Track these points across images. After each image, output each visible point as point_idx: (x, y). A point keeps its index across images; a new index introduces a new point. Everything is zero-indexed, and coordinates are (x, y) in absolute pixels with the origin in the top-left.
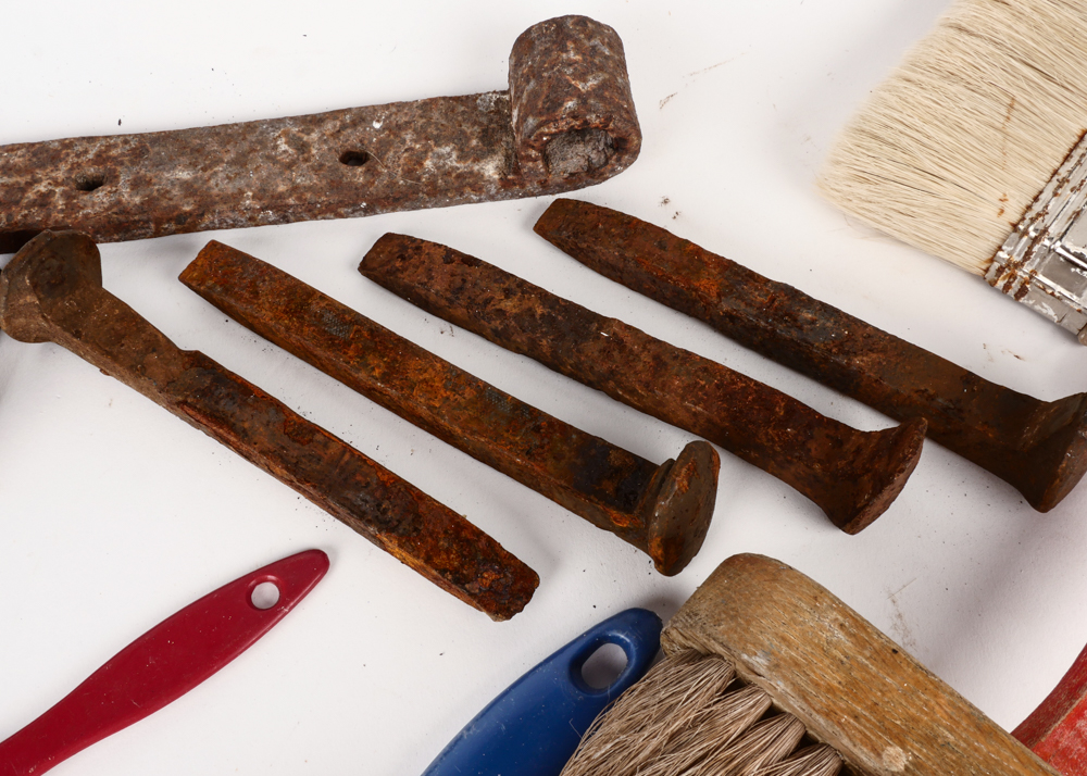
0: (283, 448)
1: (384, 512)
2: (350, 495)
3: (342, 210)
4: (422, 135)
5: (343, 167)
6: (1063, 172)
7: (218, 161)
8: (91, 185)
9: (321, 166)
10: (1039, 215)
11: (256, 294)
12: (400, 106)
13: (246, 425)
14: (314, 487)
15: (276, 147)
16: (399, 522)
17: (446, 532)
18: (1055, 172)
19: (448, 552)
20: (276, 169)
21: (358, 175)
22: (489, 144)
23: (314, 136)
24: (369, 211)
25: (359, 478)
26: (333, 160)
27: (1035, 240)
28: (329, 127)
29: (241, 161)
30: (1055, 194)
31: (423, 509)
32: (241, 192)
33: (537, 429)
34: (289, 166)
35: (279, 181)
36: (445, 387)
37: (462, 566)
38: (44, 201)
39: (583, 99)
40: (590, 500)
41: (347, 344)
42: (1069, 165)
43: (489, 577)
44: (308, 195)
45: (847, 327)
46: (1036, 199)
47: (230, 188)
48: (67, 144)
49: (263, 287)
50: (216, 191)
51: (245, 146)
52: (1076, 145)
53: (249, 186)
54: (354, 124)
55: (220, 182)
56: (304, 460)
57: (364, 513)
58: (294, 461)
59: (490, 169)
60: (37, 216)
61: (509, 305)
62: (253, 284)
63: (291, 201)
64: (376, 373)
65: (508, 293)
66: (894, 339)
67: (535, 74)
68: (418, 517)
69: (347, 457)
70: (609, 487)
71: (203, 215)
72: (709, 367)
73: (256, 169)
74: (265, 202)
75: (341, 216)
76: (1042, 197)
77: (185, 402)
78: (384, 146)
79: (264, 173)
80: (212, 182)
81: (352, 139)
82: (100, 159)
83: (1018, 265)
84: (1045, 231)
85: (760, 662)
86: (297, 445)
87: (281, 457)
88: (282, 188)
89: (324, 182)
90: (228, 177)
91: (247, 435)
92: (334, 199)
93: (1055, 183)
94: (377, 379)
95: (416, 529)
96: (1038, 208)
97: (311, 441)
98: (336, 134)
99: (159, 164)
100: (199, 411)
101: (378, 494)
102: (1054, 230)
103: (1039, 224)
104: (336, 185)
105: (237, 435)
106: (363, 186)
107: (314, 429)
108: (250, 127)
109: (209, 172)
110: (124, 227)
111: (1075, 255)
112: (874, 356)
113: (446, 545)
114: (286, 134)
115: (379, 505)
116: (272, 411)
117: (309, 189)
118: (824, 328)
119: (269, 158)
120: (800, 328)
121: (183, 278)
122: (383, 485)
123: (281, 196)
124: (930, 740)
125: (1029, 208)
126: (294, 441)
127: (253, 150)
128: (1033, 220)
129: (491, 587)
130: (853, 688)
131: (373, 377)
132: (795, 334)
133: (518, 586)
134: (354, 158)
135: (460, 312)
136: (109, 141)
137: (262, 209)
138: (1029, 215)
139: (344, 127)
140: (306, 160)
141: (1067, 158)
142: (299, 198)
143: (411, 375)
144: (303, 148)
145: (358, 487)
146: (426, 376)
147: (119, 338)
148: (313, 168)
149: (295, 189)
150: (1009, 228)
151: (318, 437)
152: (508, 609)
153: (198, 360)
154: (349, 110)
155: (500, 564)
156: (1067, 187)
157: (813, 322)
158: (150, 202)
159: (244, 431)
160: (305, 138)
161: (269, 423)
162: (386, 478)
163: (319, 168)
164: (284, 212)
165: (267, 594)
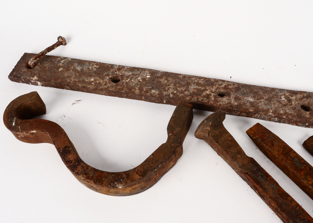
0: (277, 198)
2: (298, 221)
3: (299, 124)
5: (302, 111)
7: (263, 98)
8: (222, 95)
9: (295, 108)
11: (273, 145)
13: (266, 187)
14: (286, 214)
15: (281, 98)
20: (280, 105)
21: (307, 114)
23: (294, 98)
24: (308, 126)
25: (301, 216)
26: (299, 107)
28: (299, 96)
29: (269, 100)
32: (269, 110)
34: (285, 105)
35: (281, 109)
38: (208, 96)
41: (301, 170)
44: (290, 117)
47: (265, 108)
48: (216, 81)
49: (276, 144)
50: (260, 107)
51: (271, 95)
53: (271, 108)
54: (307, 97)
55: (262, 105)
56: (284, 204)
58: (281, 204)
60: (206, 101)
62: (272, 141)
63: (284, 117)
64: (310, 183)
69: (298, 208)
71: (256, 114)
73: (274, 104)
74: (276, 115)
77: (247, 173)
79: (276, 106)
80: (260, 104)
81: (306, 102)
82: (226, 88)
86: (282, 199)
87: (276, 201)
88: (282, 112)
89: (296, 114)
90: (265, 104)
91: (266, 190)
92: (298, 120)
94: (310, 185)
97: (286, 199)
98: (301, 99)
99: (244, 94)
100: (251, 177)
104: (299, 116)
105: (263, 189)
106: (308, 118)
107: (288, 195)
108: (273, 90)
109: (258, 101)
110: (232, 111)
114: (284, 95)
116: (275, 185)
117: (290, 114)
119: (278, 101)
121: (247, 132)
122: (309, 221)
123: (281, 114)
126: (281, 197)
127: (273, 97)
131: (309, 184)
134: (305, 109)
136: (229, 83)
137: (275, 117)
139: (304, 97)
140: (290, 105)
142: (287, 117)
144: (290, 101)
145: (301, 219)
147: (230, 147)
148: (292, 108)
149: (286, 113)
151: (289, 198)
153: (252, 160)
154: (305, 92)
158: (239, 106)
159: (265, 189)
160: (291, 98)
161: (273, 189)
162: (310, 219)
163: (294, 109)
164: (281, 120)
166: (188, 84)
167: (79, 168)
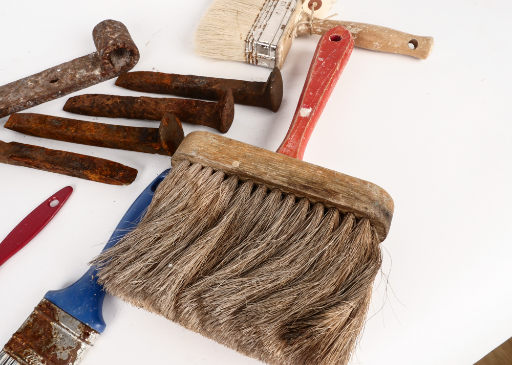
0: (47, 158)
1: (84, 165)
2: (72, 164)
3: (54, 96)
4: (74, 69)
5: (51, 84)
6: (255, 25)
7: (10, 93)
9: (43, 85)
10: (251, 36)
11: (29, 122)
12: (65, 64)
13: (34, 156)
14: (60, 166)
15: (28, 84)
16: (89, 166)
17: (104, 165)
18: (253, 25)
19: (106, 170)
20: (29, 90)
21: (56, 85)
22: (95, 65)
23: (39, 78)
24: (63, 94)
25: (73, 159)
26: (47, 83)
27: (252, 43)
28: (44, 75)
29: (17, 91)
30: (254, 30)
31: (95, 161)
32: (19, 99)
33: (125, 131)
34: (33, 88)
35: (31, 92)
36: (95, 129)
37: (112, 173)
39: (115, 40)
40: (146, 143)
41: (62, 126)
42: (256, 23)
43: (121, 174)
44: (41, 94)
45: (209, 80)
46: (249, 33)
47: (15, 99)
49: (30, 119)
50: (11, 101)
51: (18, 87)
52: (257, 18)
53: (21, 97)
54: (51, 72)
55: (11, 98)
56: (55, 160)
57: (77, 167)
58: (52, 161)
59: (97, 72)
61: (109, 102)
62: (27, 119)
63: (36, 97)
64: (73, 131)
65: (108, 99)
66: (222, 79)
67: (99, 38)
68: (94, 164)
69: (68, 155)
70: (150, 138)
71: (8, 108)
72: (171, 100)
73: (23, 92)
74: (28, 99)
75: (55, 99)
76: (251, 32)
77: (12, 156)
78: (62, 75)
79: (25, 92)
80: (9, 99)
81: (52, 76)
83: (252, 53)
84: (254, 39)
85: (194, 154)
86: (51, 157)
88: (32, 94)
89: (45, 89)
90: (14, 96)
92: (49, 93)
93: (253, 28)
95: (94, 167)
96: (250, 34)
97: (55, 154)
98: (46, 76)
100: (18, 157)
101: (80, 161)
102: (256, 39)
103: (252, 38)
104: (49, 89)
105: (31, 159)
106: (58, 87)
107: (56, 151)
108: (18, 82)
109: (7, 96)
111: (263, 43)
112: (218, 84)
113: (105, 168)
114: (30, 80)
115: (81, 164)
116: (41, 150)
117: (41, 92)
118: (202, 82)
119: (26, 88)
120: (196, 84)
121: (6, 127)
122: (82, 159)
123: (32, 96)
124: (245, 157)
125: (248, 35)
127: (20, 87)
128: (250, 38)
129: (123, 176)
130: (220, 152)
132: (194, 85)
133: (131, 174)
134: (53, 81)
135: (96, 110)
137: (27, 101)
138: (248, 37)
139: (48, 73)
140: (38, 85)
141: (255, 21)
142: (38, 95)
143: (83, 129)
144: (36, 82)
145: (73, 161)
146: (88, 127)
148: (41, 86)
149: (36, 93)
150: (245, 42)
151: (58, 152)
152: (130, 181)
153: (13, 144)
154: (49, 69)
155: (124, 169)
156: (257, 28)
157: (199, 81)
159: (34, 158)
160: (37, 80)
161: (41, 153)
162: (82, 157)
164: (36, 102)
165: (55, 203)
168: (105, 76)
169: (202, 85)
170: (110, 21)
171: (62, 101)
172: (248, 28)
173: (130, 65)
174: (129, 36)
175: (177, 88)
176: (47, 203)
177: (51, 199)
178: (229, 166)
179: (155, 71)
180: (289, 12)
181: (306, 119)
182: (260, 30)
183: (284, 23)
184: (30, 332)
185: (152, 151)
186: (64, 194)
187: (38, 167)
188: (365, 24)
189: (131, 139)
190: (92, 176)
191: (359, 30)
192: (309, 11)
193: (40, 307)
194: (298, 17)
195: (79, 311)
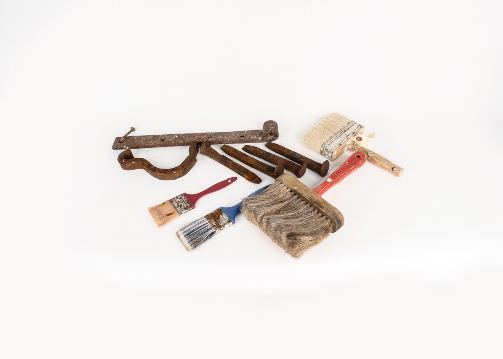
2: (241, 170)
4: (251, 134)
7: (225, 136)
8: (209, 138)
11: (229, 149)
12: (249, 131)
14: (236, 169)
15: (232, 135)
16: (246, 173)
17: (252, 175)
18: (327, 140)
20: (232, 137)
21: (243, 138)
22: (260, 135)
24: (244, 143)
25: (242, 168)
26: (240, 136)
27: (324, 147)
28: (239, 133)
29: (228, 136)
31: (249, 172)
32: (227, 139)
33: (263, 165)
34: (234, 137)
36: (253, 160)
37: (253, 178)
38: (203, 139)
39: (271, 129)
40: (268, 172)
41: (241, 155)
43: (256, 179)
45: (301, 156)
48: (206, 133)
51: (228, 134)
52: (331, 137)
53: (229, 139)
55: (225, 138)
57: (242, 172)
59: (260, 138)
60: (202, 141)
61: (261, 152)
67: (266, 126)
69: (240, 166)
70: (271, 170)
71: (223, 142)
72: (284, 159)
73: (230, 137)
75: (241, 143)
76: (326, 143)
77: (221, 160)
78: (246, 135)
81: (242, 134)
82: (210, 135)
83: (323, 151)
85: (283, 180)
86: (235, 166)
88: (233, 140)
92: (240, 141)
99: (218, 136)
100: (223, 161)
103: (325, 145)
104: (240, 139)
106: (243, 140)
108: (229, 132)
110: (213, 143)
111: (329, 149)
114: (234, 133)
115: (244, 171)
116: (232, 161)
117: (237, 140)
121: (221, 148)
122: (245, 169)
124: (300, 186)
125: (324, 143)
130: (292, 182)
132: (295, 156)
133: (259, 181)
134: (242, 137)
135: (254, 153)
136: (211, 133)
137: (231, 141)
141: (329, 139)
143: (248, 159)
144: (236, 135)
146: (250, 159)
147: (214, 153)
149: (235, 140)
150: (322, 146)
151: (237, 164)
152: (258, 183)
153: (223, 156)
154: (242, 131)
158: (216, 140)
163: (238, 137)
164: (233, 143)
165: (230, 181)
166: (194, 136)
167: (157, 170)
168: (262, 141)
169: (297, 158)
170: (272, 121)
171: (243, 145)
172: (325, 141)
173: (273, 140)
174: (277, 129)
175: (288, 155)
176: (228, 180)
177: (229, 179)
178: (293, 188)
179: (282, 146)
180: (346, 139)
181: (329, 182)
182: (330, 143)
183: (341, 143)
184: (213, 215)
185: (269, 175)
186: (234, 179)
187: (228, 167)
188: (377, 154)
189: (264, 168)
190: (246, 176)
191: (373, 156)
192: (355, 140)
193: (218, 209)
194: (349, 142)
195: (229, 215)
